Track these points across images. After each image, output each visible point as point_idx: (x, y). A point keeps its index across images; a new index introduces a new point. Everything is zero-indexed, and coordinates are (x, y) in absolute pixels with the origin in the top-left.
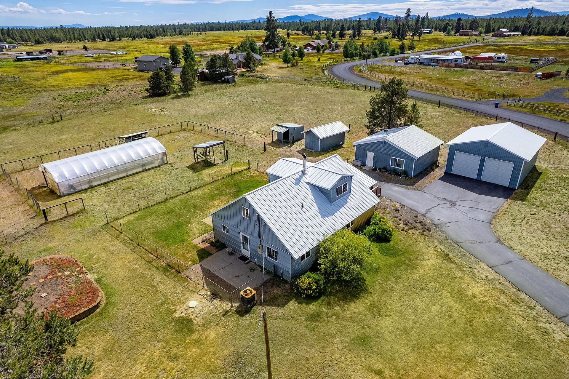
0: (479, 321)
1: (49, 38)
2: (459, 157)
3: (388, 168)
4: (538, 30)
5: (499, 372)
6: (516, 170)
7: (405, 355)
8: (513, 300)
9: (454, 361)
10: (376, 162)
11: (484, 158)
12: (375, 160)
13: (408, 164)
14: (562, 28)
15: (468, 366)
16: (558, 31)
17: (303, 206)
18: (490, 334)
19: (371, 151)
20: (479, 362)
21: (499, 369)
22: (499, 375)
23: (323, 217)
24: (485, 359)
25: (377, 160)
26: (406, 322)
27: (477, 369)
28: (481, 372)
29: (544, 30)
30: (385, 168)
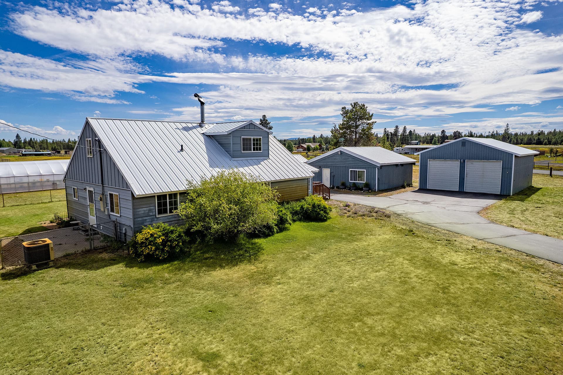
0: (462, 287)
1: (66, 147)
2: (433, 165)
3: (348, 184)
4: (517, 141)
5: (512, 356)
6: (506, 169)
7: (289, 331)
8: (525, 267)
9: (402, 339)
10: (333, 179)
11: (464, 161)
12: (332, 177)
13: (371, 176)
14: (539, 138)
15: (434, 348)
16: (535, 141)
17: (182, 150)
18: (486, 303)
19: (326, 167)
20: (460, 342)
21: (512, 351)
22: (513, 363)
23: (211, 166)
24: (476, 336)
25: (334, 176)
26: (314, 290)
27: (456, 353)
28: (466, 357)
29: (522, 141)
30: (343, 184)
